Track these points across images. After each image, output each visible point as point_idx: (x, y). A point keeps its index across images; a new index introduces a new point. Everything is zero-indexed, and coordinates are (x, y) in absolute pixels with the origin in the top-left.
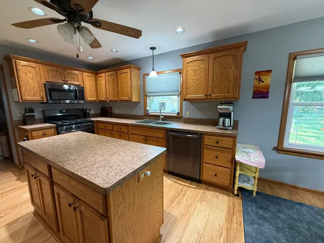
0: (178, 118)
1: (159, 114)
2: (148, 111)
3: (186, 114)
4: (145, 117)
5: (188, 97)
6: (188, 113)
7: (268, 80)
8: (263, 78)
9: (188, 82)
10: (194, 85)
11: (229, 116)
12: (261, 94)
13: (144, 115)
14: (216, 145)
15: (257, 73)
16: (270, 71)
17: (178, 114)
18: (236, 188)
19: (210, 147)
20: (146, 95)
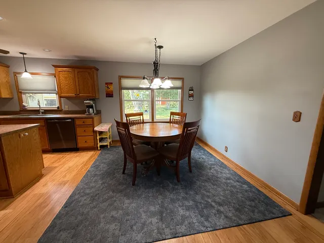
0: (58, 111)
1: (38, 109)
2: (25, 106)
3: (65, 108)
4: (22, 112)
5: (63, 95)
6: (67, 107)
7: (112, 88)
8: (109, 86)
9: (62, 85)
10: (66, 87)
11: (92, 107)
12: (110, 95)
13: (20, 111)
14: (83, 124)
15: (106, 83)
16: (112, 83)
17: (58, 108)
18: (99, 146)
19: (80, 126)
20: (21, 92)
